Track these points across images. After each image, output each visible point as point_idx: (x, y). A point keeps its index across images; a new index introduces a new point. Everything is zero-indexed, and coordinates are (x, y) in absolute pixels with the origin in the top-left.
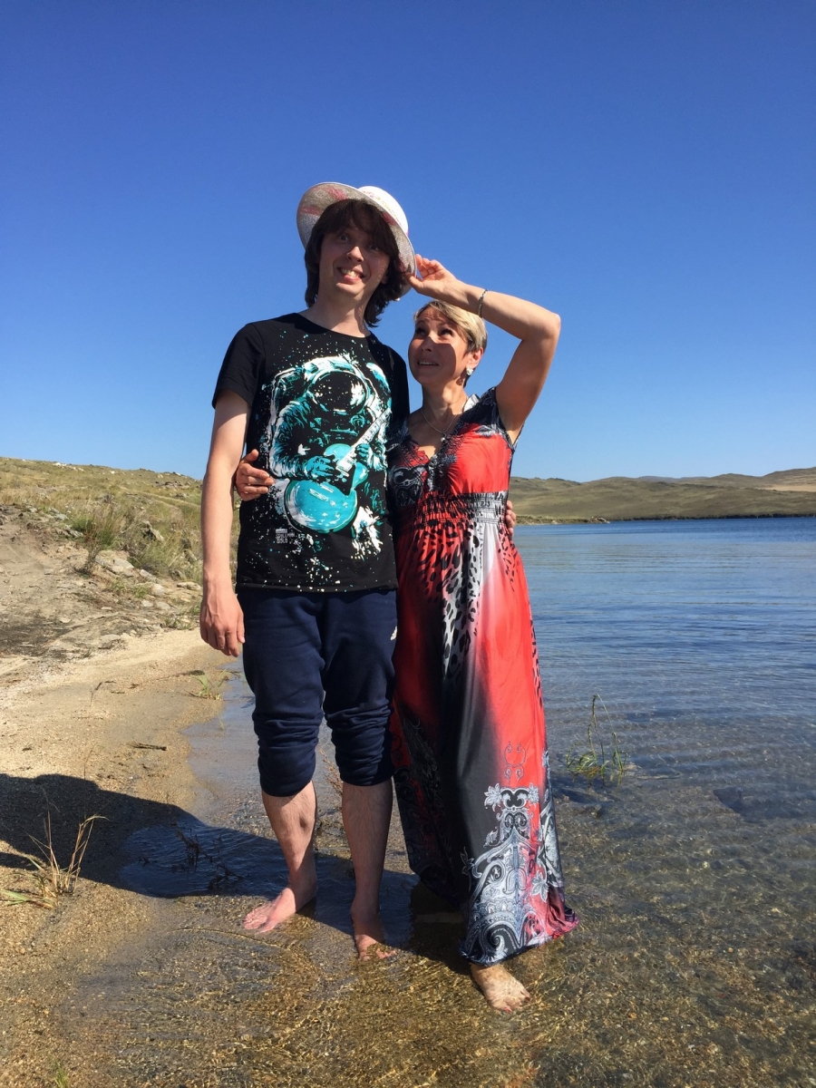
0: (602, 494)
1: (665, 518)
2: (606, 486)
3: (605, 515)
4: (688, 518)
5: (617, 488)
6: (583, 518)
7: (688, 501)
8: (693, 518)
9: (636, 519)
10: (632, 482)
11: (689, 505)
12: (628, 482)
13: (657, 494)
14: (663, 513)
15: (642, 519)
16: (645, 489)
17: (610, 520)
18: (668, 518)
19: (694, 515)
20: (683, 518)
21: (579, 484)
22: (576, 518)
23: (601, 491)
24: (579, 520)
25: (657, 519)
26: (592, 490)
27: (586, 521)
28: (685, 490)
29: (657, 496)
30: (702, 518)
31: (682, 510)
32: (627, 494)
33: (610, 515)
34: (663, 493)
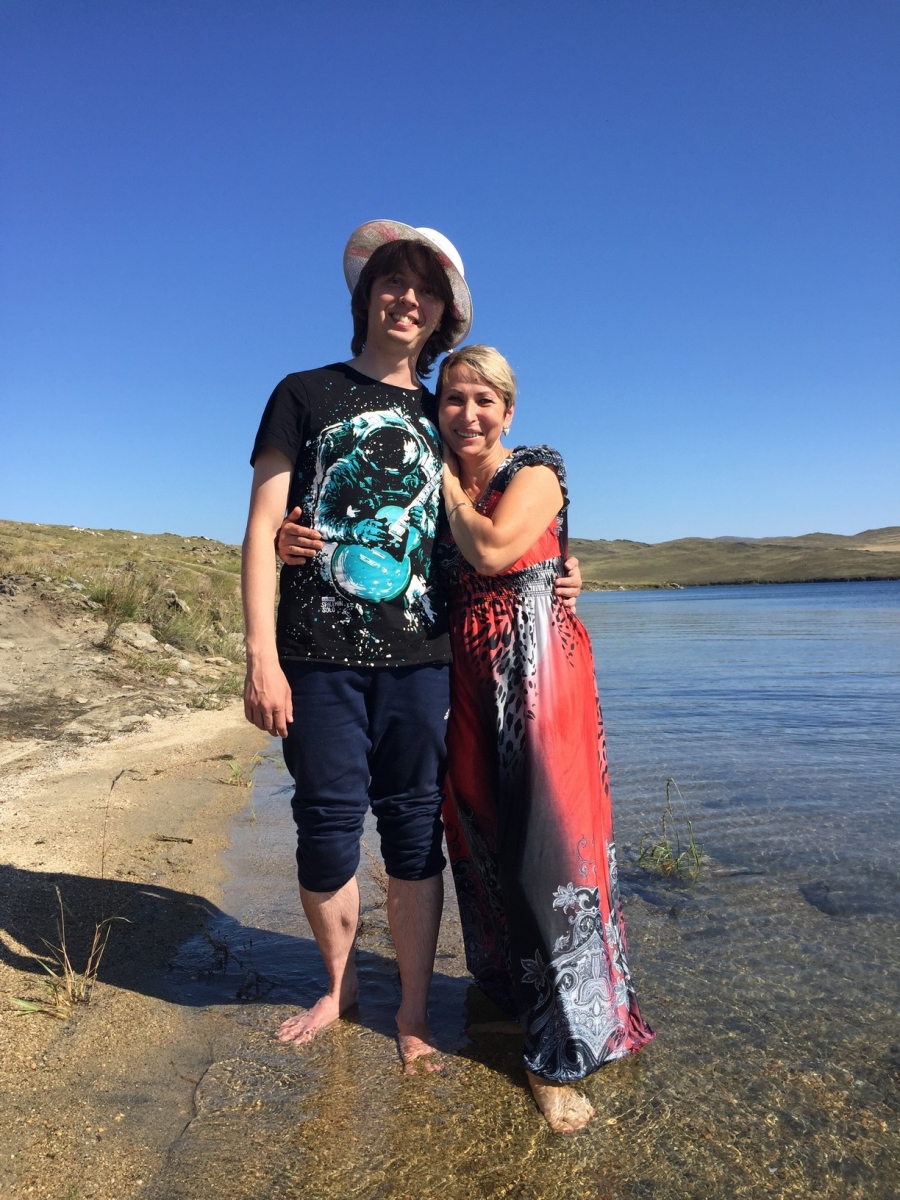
0: (676, 556)
1: (745, 583)
2: (679, 548)
3: (679, 580)
4: (770, 582)
5: (692, 550)
6: (654, 583)
7: (770, 564)
8: (777, 582)
9: (713, 584)
10: (708, 543)
11: (770, 568)
12: (702, 543)
13: (736, 555)
14: (743, 577)
15: (720, 584)
16: (722, 550)
17: (684, 585)
18: (749, 582)
19: (779, 580)
20: (766, 583)
21: (649, 546)
22: (646, 583)
23: (673, 553)
24: (650, 586)
25: (736, 583)
26: (664, 553)
27: (657, 587)
28: (767, 551)
29: (736, 559)
30: (787, 582)
31: (765, 573)
32: (700, 556)
33: (684, 580)
34: (743, 555)
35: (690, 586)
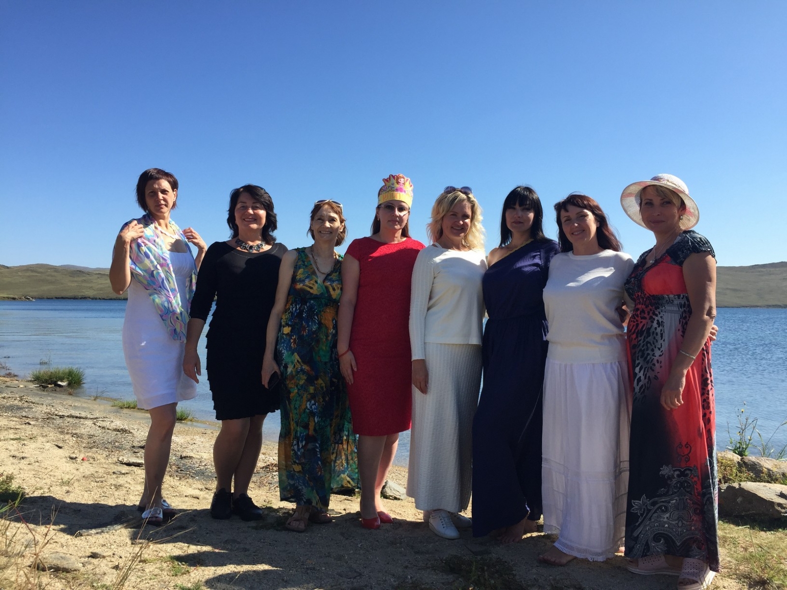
0: (29, 277)
2: (32, 271)
3: (31, 294)
4: (100, 299)
5: (41, 273)
6: (12, 296)
7: (100, 286)
8: (104, 299)
9: (57, 298)
10: (55, 269)
11: (101, 289)
12: (51, 269)
13: (75, 279)
14: (80, 294)
15: (63, 298)
16: (66, 275)
17: (35, 298)
18: (84, 298)
20: (96, 299)
21: (8, 268)
22: (5, 296)
23: (27, 274)
24: (8, 298)
27: (14, 299)
32: (49, 278)
35: (40, 298)
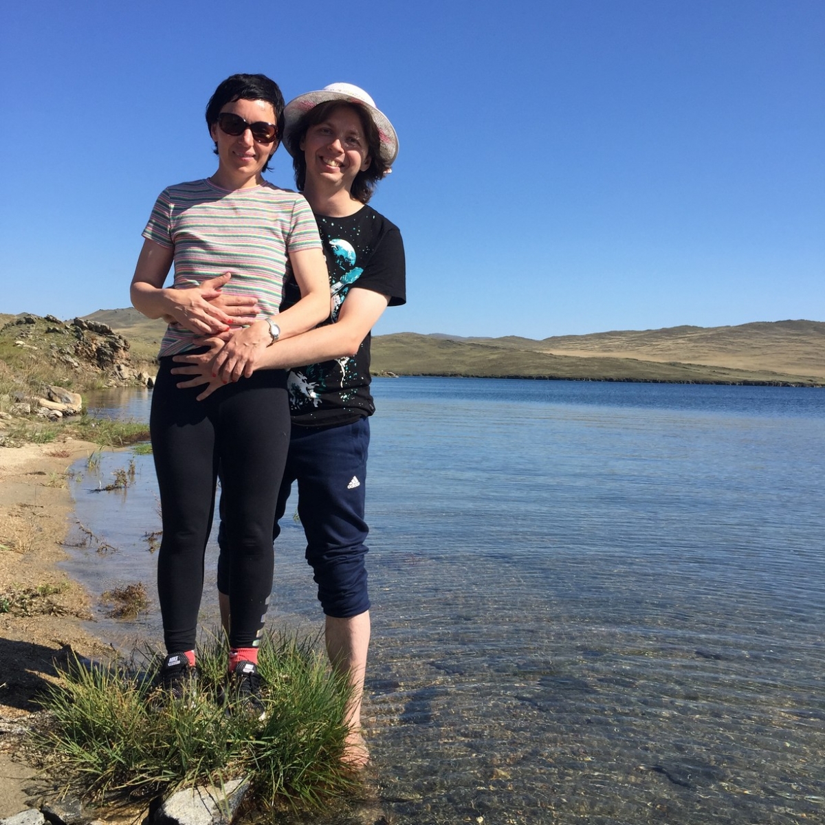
0: (393, 348)
2: (397, 341)
3: (396, 369)
4: (472, 376)
5: (408, 343)
7: (473, 360)
9: (424, 375)
10: (422, 339)
11: (473, 364)
12: (417, 338)
13: (445, 351)
14: (450, 370)
16: (434, 345)
19: (479, 374)
23: (392, 345)
26: (384, 344)
27: (376, 375)
28: (471, 349)
29: (445, 354)
30: (486, 377)
31: (467, 368)
33: (400, 369)
34: (451, 350)
35: (405, 375)
